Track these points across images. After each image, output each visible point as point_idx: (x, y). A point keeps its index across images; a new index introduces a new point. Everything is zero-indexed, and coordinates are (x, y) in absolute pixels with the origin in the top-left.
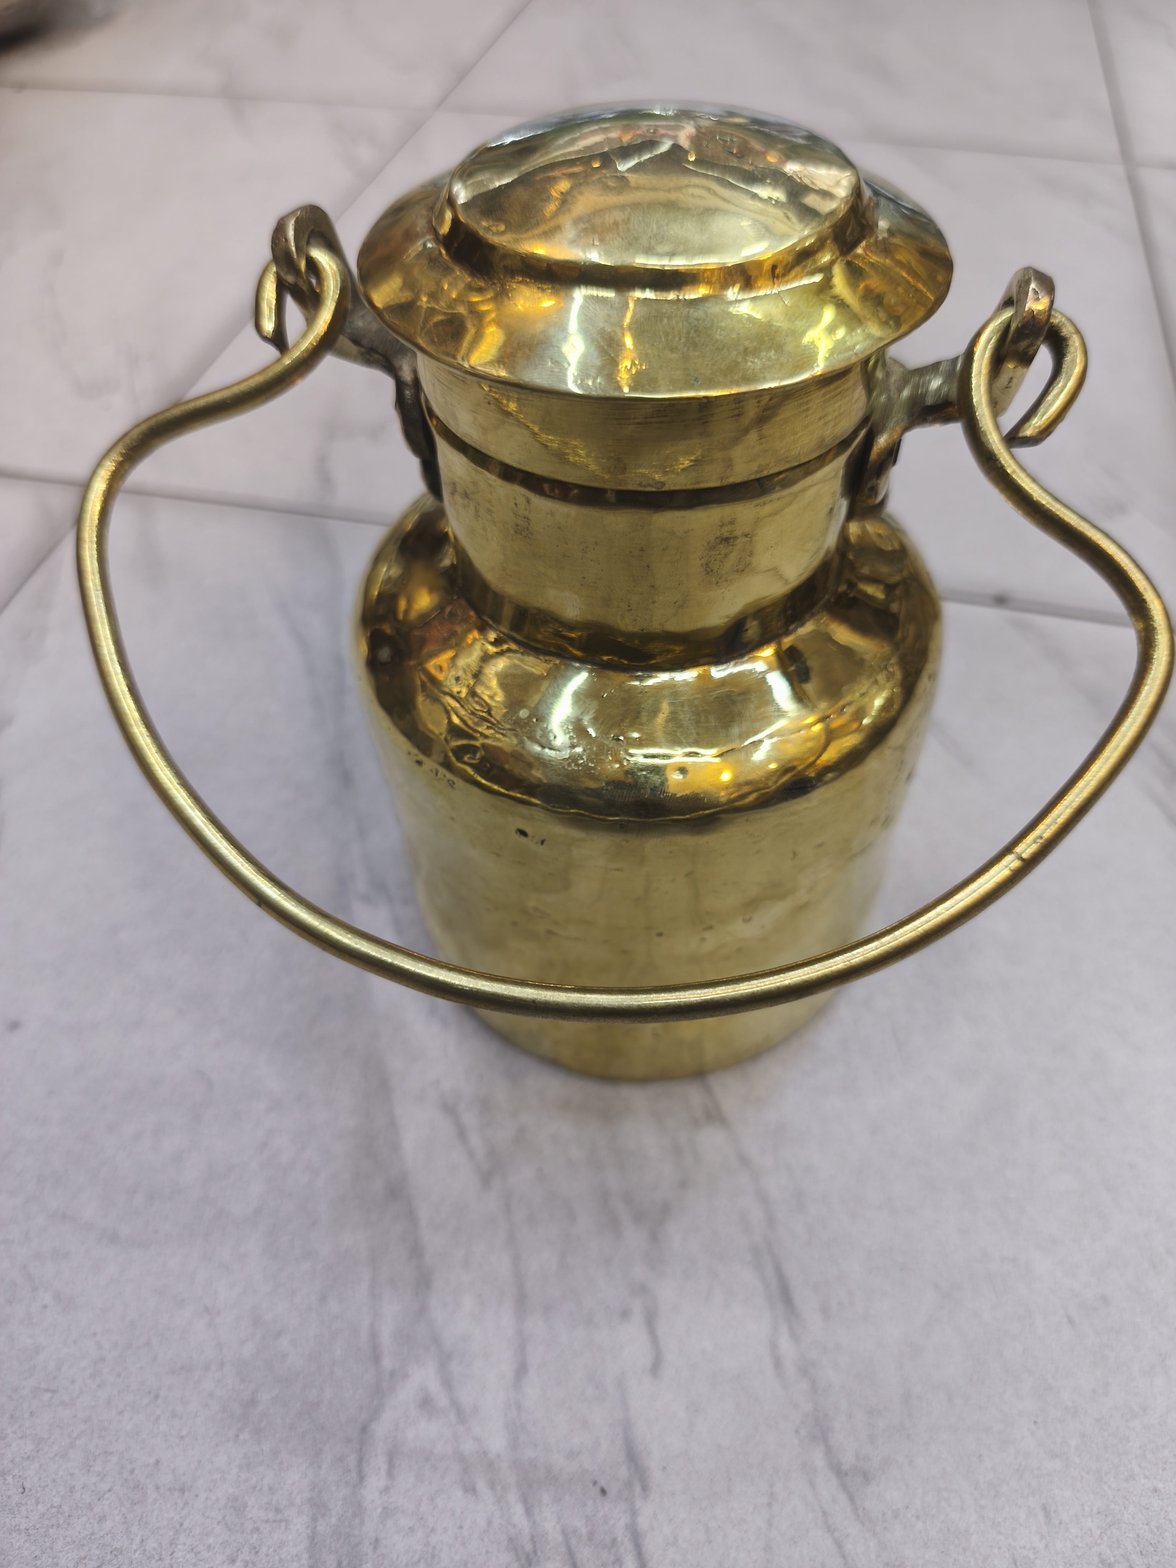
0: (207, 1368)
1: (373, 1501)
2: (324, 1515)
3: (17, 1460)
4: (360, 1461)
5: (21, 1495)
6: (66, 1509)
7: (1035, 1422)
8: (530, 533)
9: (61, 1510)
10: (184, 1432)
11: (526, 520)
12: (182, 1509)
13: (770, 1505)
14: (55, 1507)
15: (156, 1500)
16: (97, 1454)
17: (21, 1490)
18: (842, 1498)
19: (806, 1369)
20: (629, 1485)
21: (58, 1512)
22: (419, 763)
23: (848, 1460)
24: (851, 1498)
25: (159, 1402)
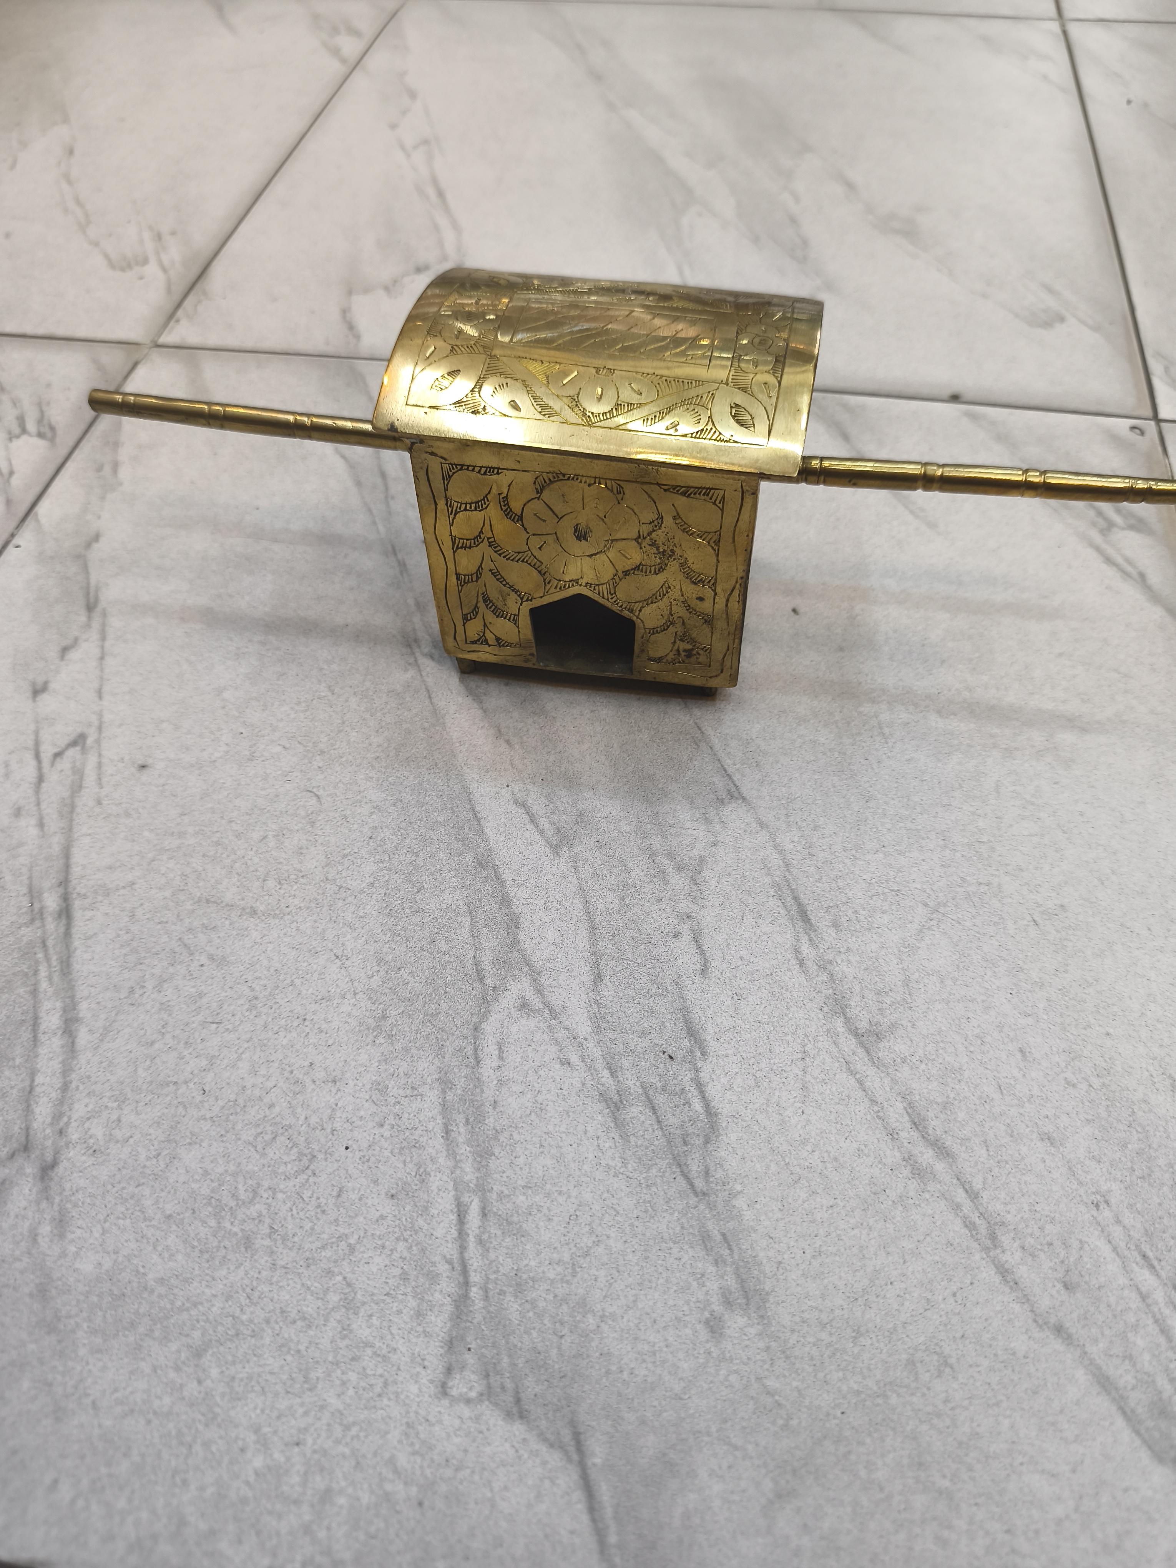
0: (343, 997)
1: (489, 1076)
2: (451, 1089)
3: (196, 1072)
4: (476, 1050)
5: (203, 1095)
6: (241, 1102)
7: (1011, 993)
9: (236, 1103)
10: (330, 1042)
12: (336, 1094)
13: (803, 1059)
15: (314, 1090)
16: (261, 1062)
17: (202, 1092)
18: (860, 1051)
19: (824, 966)
20: (691, 1052)
23: (863, 1025)
24: (868, 1052)
25: (307, 1023)
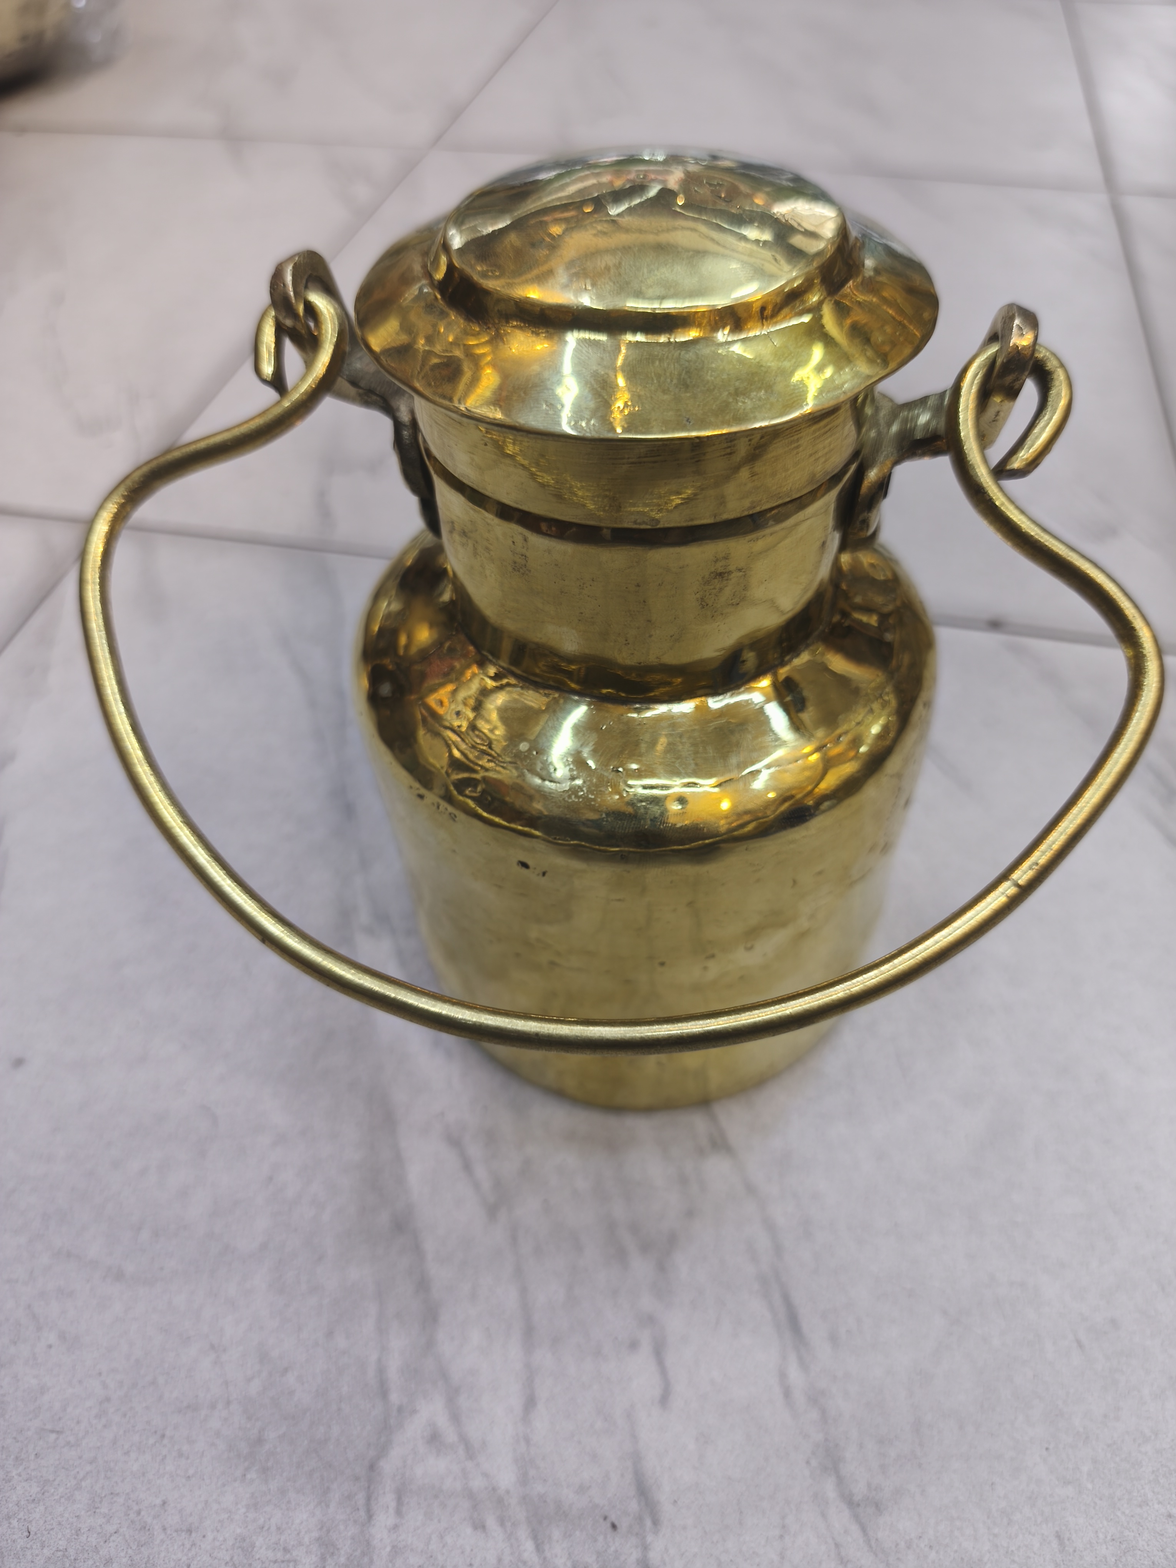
0: (213, 1406)
1: (381, 1540)
2: (333, 1554)
3: (22, 1503)
4: (368, 1499)
5: (26, 1539)
6: (72, 1552)
7: (1047, 1449)
8: (527, 570)
9: (66, 1553)
10: (191, 1472)
11: (524, 557)
12: (190, 1550)
13: (781, 1537)
14: (60, 1551)
15: (162, 1542)
16: (103, 1495)
17: (26, 1534)
18: (854, 1528)
19: (815, 1398)
20: (640, 1519)
21: (64, 1555)
22: (421, 797)
23: (859, 1490)
24: (864, 1530)
25: (165, 1441)
